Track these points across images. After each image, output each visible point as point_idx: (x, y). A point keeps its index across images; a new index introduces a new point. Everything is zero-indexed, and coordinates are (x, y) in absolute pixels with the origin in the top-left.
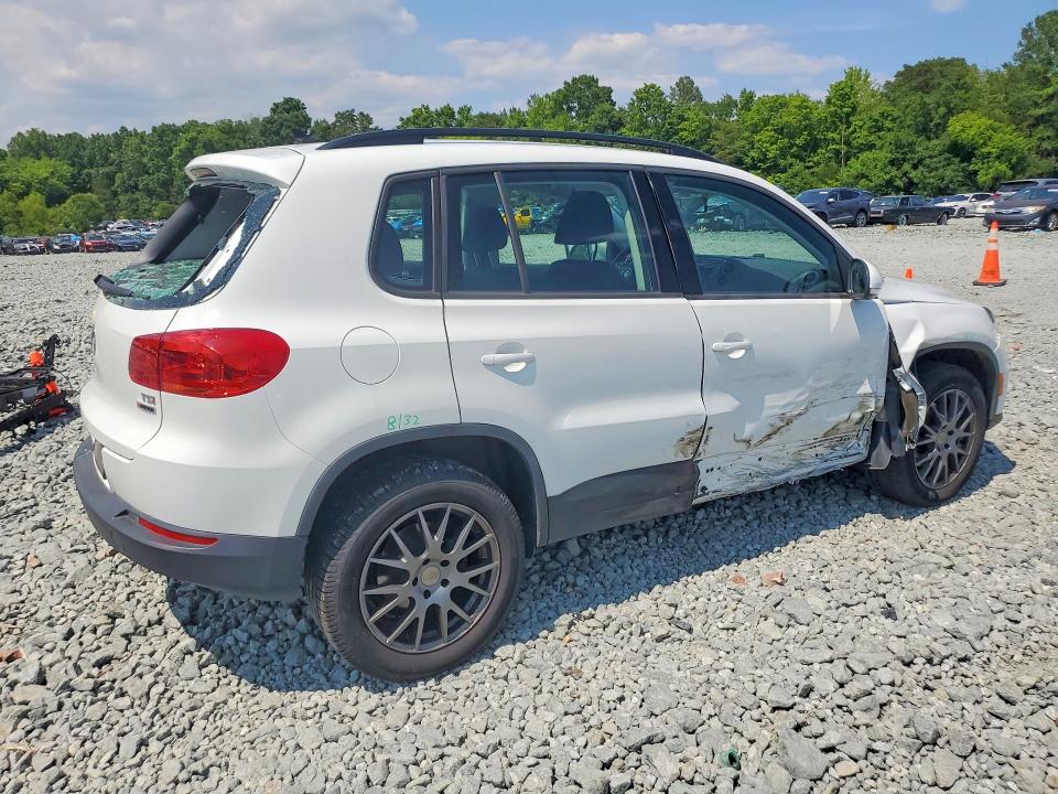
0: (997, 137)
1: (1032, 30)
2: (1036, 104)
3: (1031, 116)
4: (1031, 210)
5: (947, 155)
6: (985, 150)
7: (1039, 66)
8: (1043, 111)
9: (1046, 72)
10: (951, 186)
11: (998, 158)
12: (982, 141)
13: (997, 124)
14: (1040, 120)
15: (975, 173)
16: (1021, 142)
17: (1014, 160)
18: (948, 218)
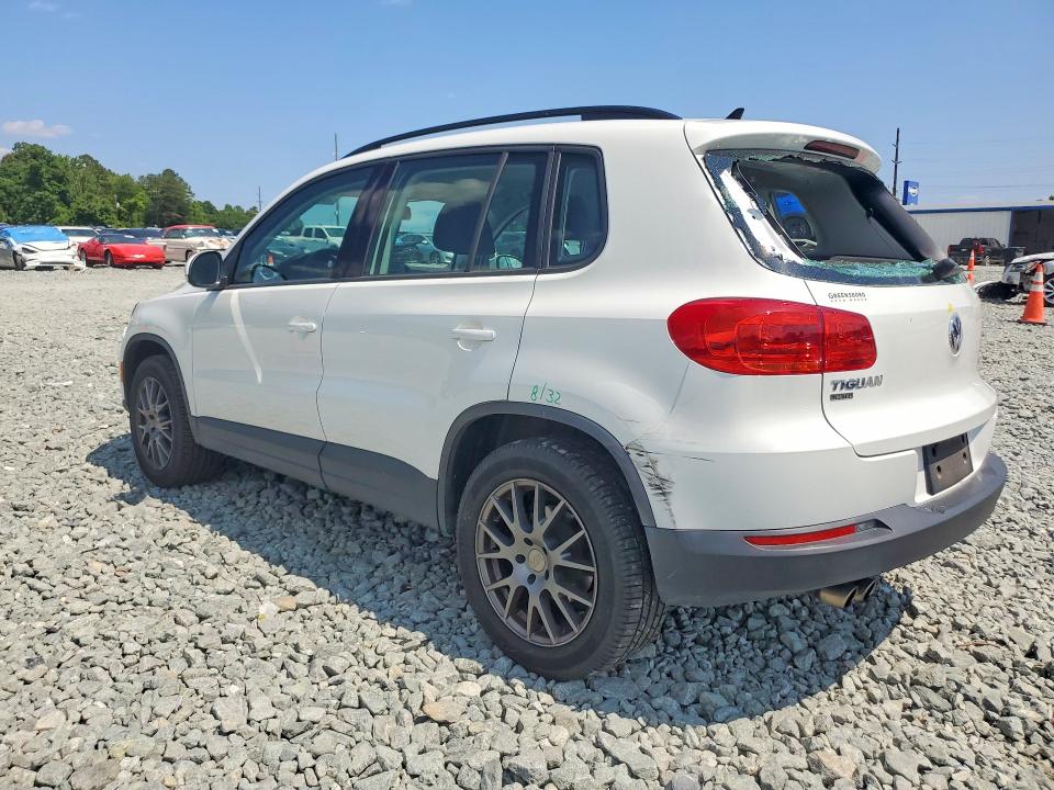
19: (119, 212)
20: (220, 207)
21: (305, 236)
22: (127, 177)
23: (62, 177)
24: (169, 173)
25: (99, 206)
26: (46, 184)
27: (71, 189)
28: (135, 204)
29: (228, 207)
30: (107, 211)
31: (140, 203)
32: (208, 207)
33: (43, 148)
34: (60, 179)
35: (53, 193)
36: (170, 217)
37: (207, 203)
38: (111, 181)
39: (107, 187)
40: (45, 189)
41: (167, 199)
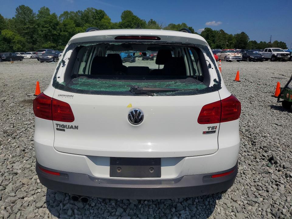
0: (16, 37)
1: (18, 9)
2: (24, 29)
3: (23, 32)
4: (50, 57)
5: (3, 41)
6: (14, 41)
7: (23, 19)
8: (26, 31)
9: (25, 21)
10: (6, 50)
11: (18, 43)
12: (12, 38)
13: (15, 34)
14: (26, 33)
15: (12, 47)
16: (23, 39)
17: (22, 44)
18: (23, 59)
19: (227, 45)
20: (258, 42)
21: (265, 51)
22: (231, 35)
23: (214, 36)
24: (243, 33)
25: (222, 43)
26: (210, 38)
27: (216, 39)
28: (232, 42)
29: (261, 42)
30: (224, 44)
31: (233, 42)
32: (255, 42)
33: (210, 29)
34: (213, 37)
35: (211, 40)
36: (241, 46)
37: (255, 41)
38: (226, 36)
39: (225, 38)
40: (210, 39)
41: (241, 41)
